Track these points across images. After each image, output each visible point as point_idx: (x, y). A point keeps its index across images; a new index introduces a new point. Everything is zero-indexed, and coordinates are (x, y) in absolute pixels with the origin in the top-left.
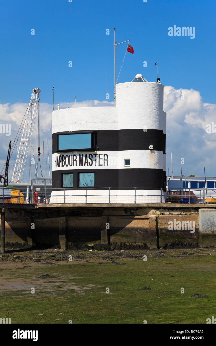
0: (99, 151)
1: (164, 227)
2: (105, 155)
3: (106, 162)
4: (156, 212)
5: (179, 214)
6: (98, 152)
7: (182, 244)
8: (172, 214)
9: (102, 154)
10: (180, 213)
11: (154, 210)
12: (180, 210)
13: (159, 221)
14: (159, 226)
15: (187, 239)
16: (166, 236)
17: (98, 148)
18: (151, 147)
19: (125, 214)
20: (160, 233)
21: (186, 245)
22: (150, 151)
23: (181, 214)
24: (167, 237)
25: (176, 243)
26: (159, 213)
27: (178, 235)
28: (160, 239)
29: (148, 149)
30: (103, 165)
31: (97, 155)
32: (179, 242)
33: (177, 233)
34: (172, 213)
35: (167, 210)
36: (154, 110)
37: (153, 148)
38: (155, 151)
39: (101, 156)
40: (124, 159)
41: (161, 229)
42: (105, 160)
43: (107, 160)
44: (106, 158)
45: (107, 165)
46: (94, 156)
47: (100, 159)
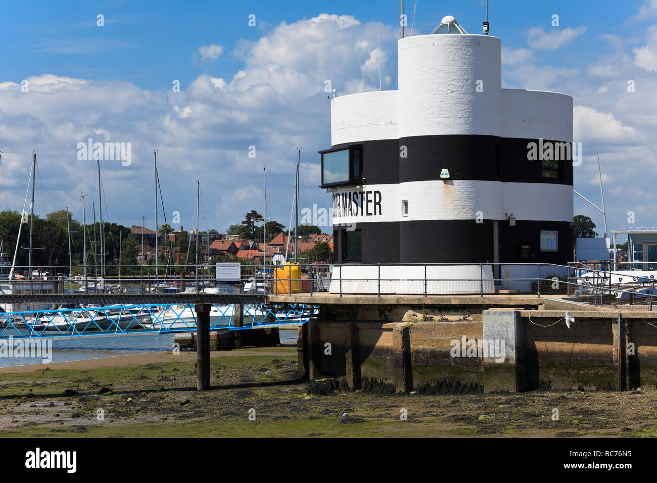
0: (367, 186)
1: (421, 347)
2: (376, 192)
3: (377, 206)
4: (414, 315)
5: (460, 320)
6: (367, 188)
7: (459, 384)
8: (447, 320)
9: (371, 192)
10: (462, 317)
11: (410, 312)
12: (462, 311)
13: (413, 336)
14: (412, 346)
15: (469, 373)
16: (427, 366)
17: (364, 178)
18: (445, 173)
19: (380, 319)
20: (415, 361)
21: (465, 386)
22: (442, 181)
23: (465, 319)
24: (428, 368)
25: (445, 381)
26: (420, 316)
27: (450, 365)
28: (414, 374)
29: (438, 178)
30: (373, 214)
31: (364, 193)
32: (452, 380)
33: (447, 361)
34: (447, 317)
35: (437, 312)
36: (452, 92)
37: (448, 176)
38: (456, 182)
39: (371, 197)
40: (402, 201)
41: (417, 352)
42: (376, 204)
43: (379, 203)
44: (377, 201)
45: (380, 214)
46: (360, 196)
47: (368, 201)
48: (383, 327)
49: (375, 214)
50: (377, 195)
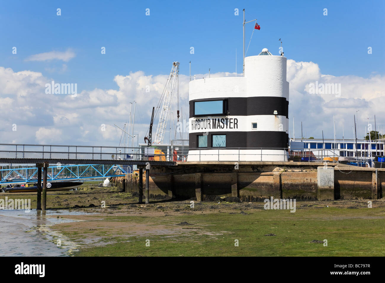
1: (286, 182)
2: (235, 119)
3: (236, 125)
4: (279, 169)
5: (300, 171)
6: (229, 117)
7: (303, 197)
8: (294, 171)
9: (232, 119)
10: (300, 170)
12: (301, 168)
13: (282, 178)
14: (282, 182)
15: (307, 193)
16: (289, 190)
17: (229, 113)
18: (276, 112)
19: (253, 171)
20: (283, 188)
21: (306, 198)
22: (274, 115)
23: (302, 171)
24: (289, 191)
25: (297, 196)
26: (282, 170)
27: (299, 190)
28: (283, 193)
29: (272, 114)
30: (233, 128)
31: (228, 119)
32: (300, 196)
33: (298, 188)
34: (294, 170)
35: (290, 168)
36: (279, 80)
37: (277, 114)
38: (279, 116)
39: (232, 121)
40: (252, 123)
41: (284, 184)
42: (235, 124)
43: (236, 124)
44: (236, 122)
45: (237, 128)
46: (225, 120)
47: (230, 123)
48: (261, 174)
49: (234, 128)
50: (236, 120)
